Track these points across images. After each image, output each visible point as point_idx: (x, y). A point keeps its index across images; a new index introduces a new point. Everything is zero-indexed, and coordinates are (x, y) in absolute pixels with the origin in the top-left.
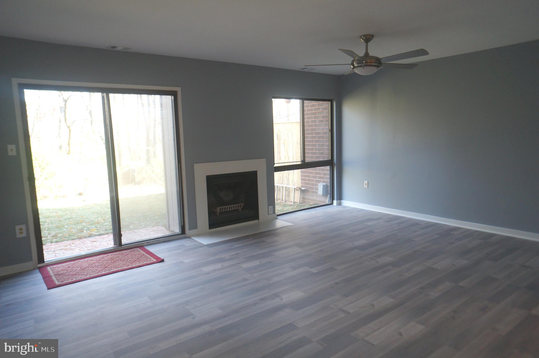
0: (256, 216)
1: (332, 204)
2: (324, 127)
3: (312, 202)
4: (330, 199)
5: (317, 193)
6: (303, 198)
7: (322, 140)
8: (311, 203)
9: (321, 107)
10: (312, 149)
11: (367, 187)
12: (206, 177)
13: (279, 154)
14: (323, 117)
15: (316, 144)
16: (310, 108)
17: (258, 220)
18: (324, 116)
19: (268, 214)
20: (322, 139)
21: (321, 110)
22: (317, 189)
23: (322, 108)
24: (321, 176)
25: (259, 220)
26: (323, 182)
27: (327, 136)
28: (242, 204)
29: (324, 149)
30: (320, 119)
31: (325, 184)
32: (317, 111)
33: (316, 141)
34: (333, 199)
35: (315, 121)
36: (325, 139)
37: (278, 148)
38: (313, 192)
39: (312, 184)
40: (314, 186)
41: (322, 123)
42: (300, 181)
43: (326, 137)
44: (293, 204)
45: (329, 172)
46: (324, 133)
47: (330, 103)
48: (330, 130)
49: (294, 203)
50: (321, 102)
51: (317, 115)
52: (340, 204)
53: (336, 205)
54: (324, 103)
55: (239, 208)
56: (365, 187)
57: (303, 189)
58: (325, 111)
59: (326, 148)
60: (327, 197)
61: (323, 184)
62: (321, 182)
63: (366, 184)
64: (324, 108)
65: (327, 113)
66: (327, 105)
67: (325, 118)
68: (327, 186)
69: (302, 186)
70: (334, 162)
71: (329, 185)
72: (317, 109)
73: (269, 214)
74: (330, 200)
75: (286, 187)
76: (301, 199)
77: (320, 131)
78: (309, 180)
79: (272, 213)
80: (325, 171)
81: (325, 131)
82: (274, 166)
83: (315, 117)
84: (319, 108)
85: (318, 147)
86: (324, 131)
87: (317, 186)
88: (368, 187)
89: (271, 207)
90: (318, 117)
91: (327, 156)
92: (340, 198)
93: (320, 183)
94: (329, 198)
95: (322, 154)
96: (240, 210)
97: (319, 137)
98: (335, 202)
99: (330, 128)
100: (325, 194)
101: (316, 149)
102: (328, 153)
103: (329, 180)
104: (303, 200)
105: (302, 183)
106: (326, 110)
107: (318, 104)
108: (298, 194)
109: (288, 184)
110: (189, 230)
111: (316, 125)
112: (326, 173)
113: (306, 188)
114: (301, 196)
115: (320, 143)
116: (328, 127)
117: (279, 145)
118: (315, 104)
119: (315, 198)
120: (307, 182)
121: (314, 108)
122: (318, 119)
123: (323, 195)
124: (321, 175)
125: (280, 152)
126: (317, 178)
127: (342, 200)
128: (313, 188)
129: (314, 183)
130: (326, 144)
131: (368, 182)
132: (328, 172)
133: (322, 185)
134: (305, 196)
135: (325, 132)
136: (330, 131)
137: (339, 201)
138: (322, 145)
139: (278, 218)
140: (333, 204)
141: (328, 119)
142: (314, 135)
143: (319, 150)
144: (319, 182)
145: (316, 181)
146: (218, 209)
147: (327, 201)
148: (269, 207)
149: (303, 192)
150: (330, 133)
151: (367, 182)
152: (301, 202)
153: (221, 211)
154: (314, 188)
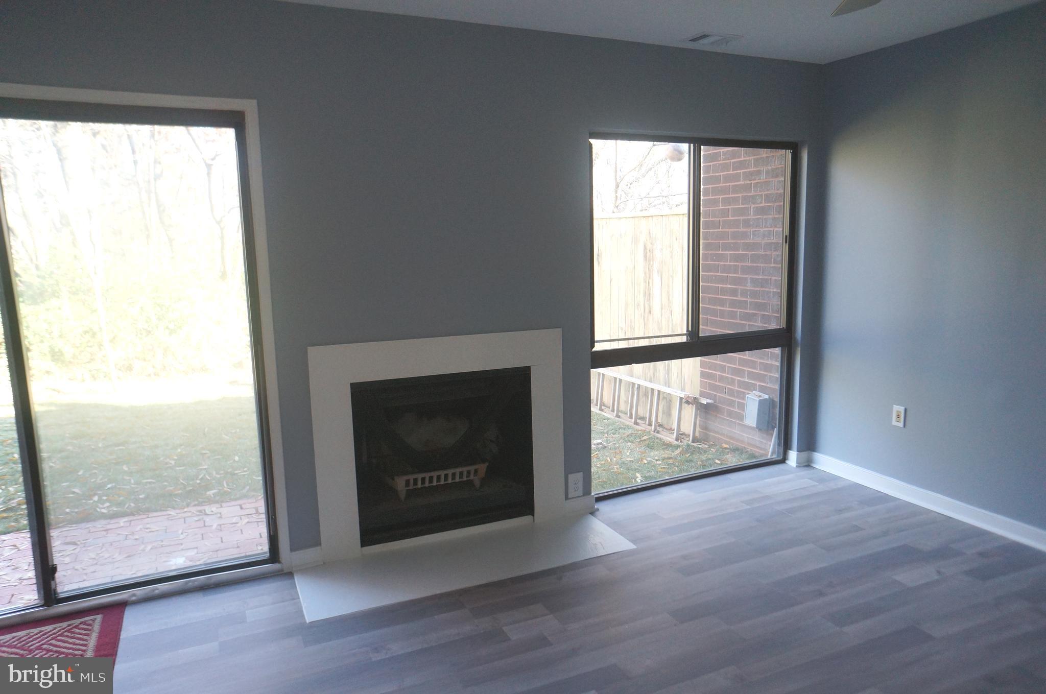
0: (525, 506)
1: (783, 461)
2: (772, 229)
3: (727, 443)
4: (779, 445)
5: (741, 417)
6: (705, 428)
7: (762, 265)
8: (725, 446)
9: (764, 169)
10: (734, 292)
11: (901, 425)
12: (352, 388)
13: (649, 300)
14: (768, 198)
15: (746, 279)
16: (731, 172)
17: (530, 517)
18: (770, 194)
19: (567, 498)
20: (762, 263)
21: (763, 177)
22: (742, 406)
23: (767, 172)
24: (754, 371)
25: (533, 515)
26: (763, 389)
27: (778, 255)
28: (482, 468)
29: (769, 292)
30: (761, 205)
31: (767, 397)
32: (753, 182)
33: (746, 270)
34: (786, 445)
35: (743, 212)
36: (772, 265)
37: (645, 282)
38: (730, 414)
39: (731, 392)
40: (734, 397)
41: (765, 217)
42: (697, 379)
43: (774, 260)
44: (676, 443)
45: (778, 364)
46: (769, 246)
47: (788, 154)
48: (786, 236)
49: (677, 440)
50: (764, 153)
51: (752, 193)
52: (807, 464)
53: (797, 466)
54: (773, 156)
55: (472, 477)
56: (894, 423)
57: (705, 401)
58: (777, 180)
59: (775, 290)
60: (772, 434)
61: (760, 396)
62: (756, 390)
63: (898, 416)
64: (773, 170)
65: (780, 186)
66: (781, 159)
67: (775, 202)
68: (772, 401)
69: (702, 394)
70: (795, 338)
71: (777, 400)
72: (751, 173)
73: (570, 496)
74: (777, 446)
75: (659, 392)
76: (698, 429)
77: (758, 240)
78: (721, 379)
79: (580, 492)
80: (768, 359)
81: (773, 241)
82: (594, 350)
83: (744, 198)
84: (759, 172)
85: (749, 287)
86: (770, 241)
87: (743, 399)
88: (904, 426)
89: (576, 478)
90: (753, 197)
91: (776, 315)
92: (810, 444)
93: (752, 391)
94: (776, 437)
95: (761, 306)
96: (477, 483)
97: (755, 258)
98: (793, 455)
99: (787, 232)
100: (765, 425)
101: (744, 294)
102: (778, 305)
103: (777, 387)
104: (705, 431)
105: (702, 384)
106: (777, 176)
107: (754, 159)
108: (689, 413)
109: (667, 384)
110: (292, 550)
111: (747, 223)
112: (772, 365)
113: (712, 402)
114: (698, 418)
115: (758, 274)
116: (781, 229)
117: (648, 275)
118: (745, 160)
119: (737, 431)
120: (717, 383)
121: (742, 171)
122: (754, 204)
123: (759, 428)
124: (756, 369)
125: (650, 294)
126: (743, 377)
127: (815, 453)
128: (731, 403)
129: (737, 391)
130: (776, 280)
131: (906, 410)
132: (776, 361)
133: (758, 399)
134: (710, 422)
135: (772, 243)
136: (786, 242)
137: (804, 455)
138: (764, 283)
139: (598, 510)
140: (787, 462)
141: (782, 203)
142: (741, 252)
143: (754, 294)
144: (750, 387)
145: (742, 384)
146: (400, 483)
147: (769, 447)
148: (572, 477)
149: (706, 410)
150: (786, 248)
151: (902, 409)
152: (697, 434)
153: (411, 487)
154: (734, 401)
